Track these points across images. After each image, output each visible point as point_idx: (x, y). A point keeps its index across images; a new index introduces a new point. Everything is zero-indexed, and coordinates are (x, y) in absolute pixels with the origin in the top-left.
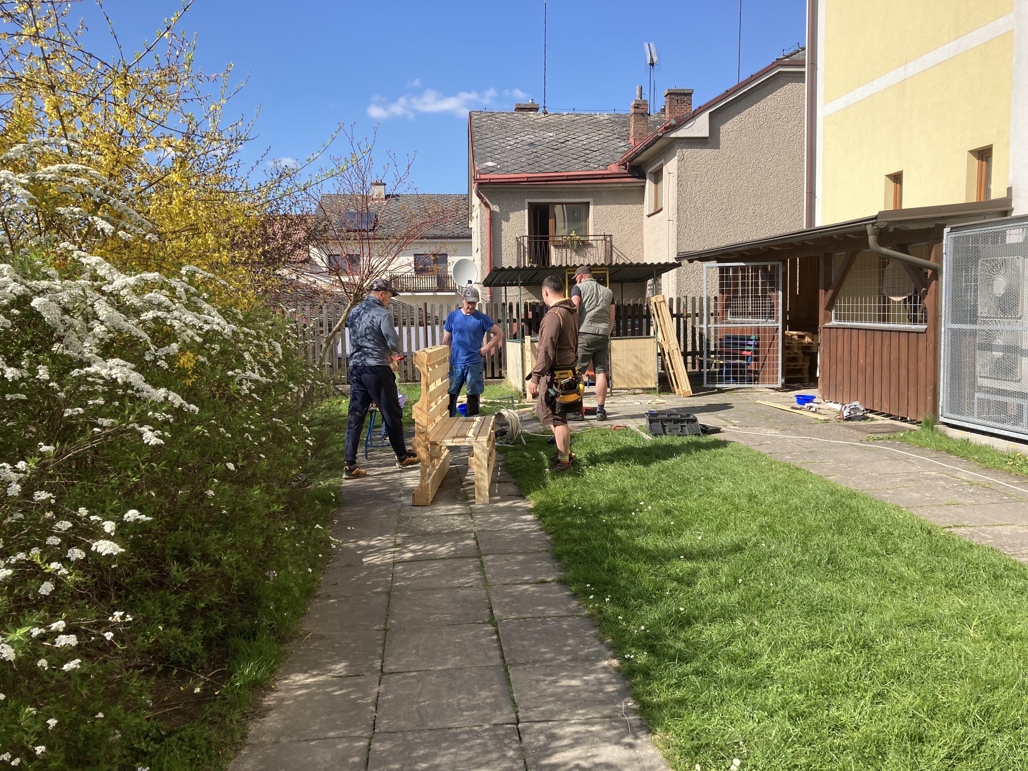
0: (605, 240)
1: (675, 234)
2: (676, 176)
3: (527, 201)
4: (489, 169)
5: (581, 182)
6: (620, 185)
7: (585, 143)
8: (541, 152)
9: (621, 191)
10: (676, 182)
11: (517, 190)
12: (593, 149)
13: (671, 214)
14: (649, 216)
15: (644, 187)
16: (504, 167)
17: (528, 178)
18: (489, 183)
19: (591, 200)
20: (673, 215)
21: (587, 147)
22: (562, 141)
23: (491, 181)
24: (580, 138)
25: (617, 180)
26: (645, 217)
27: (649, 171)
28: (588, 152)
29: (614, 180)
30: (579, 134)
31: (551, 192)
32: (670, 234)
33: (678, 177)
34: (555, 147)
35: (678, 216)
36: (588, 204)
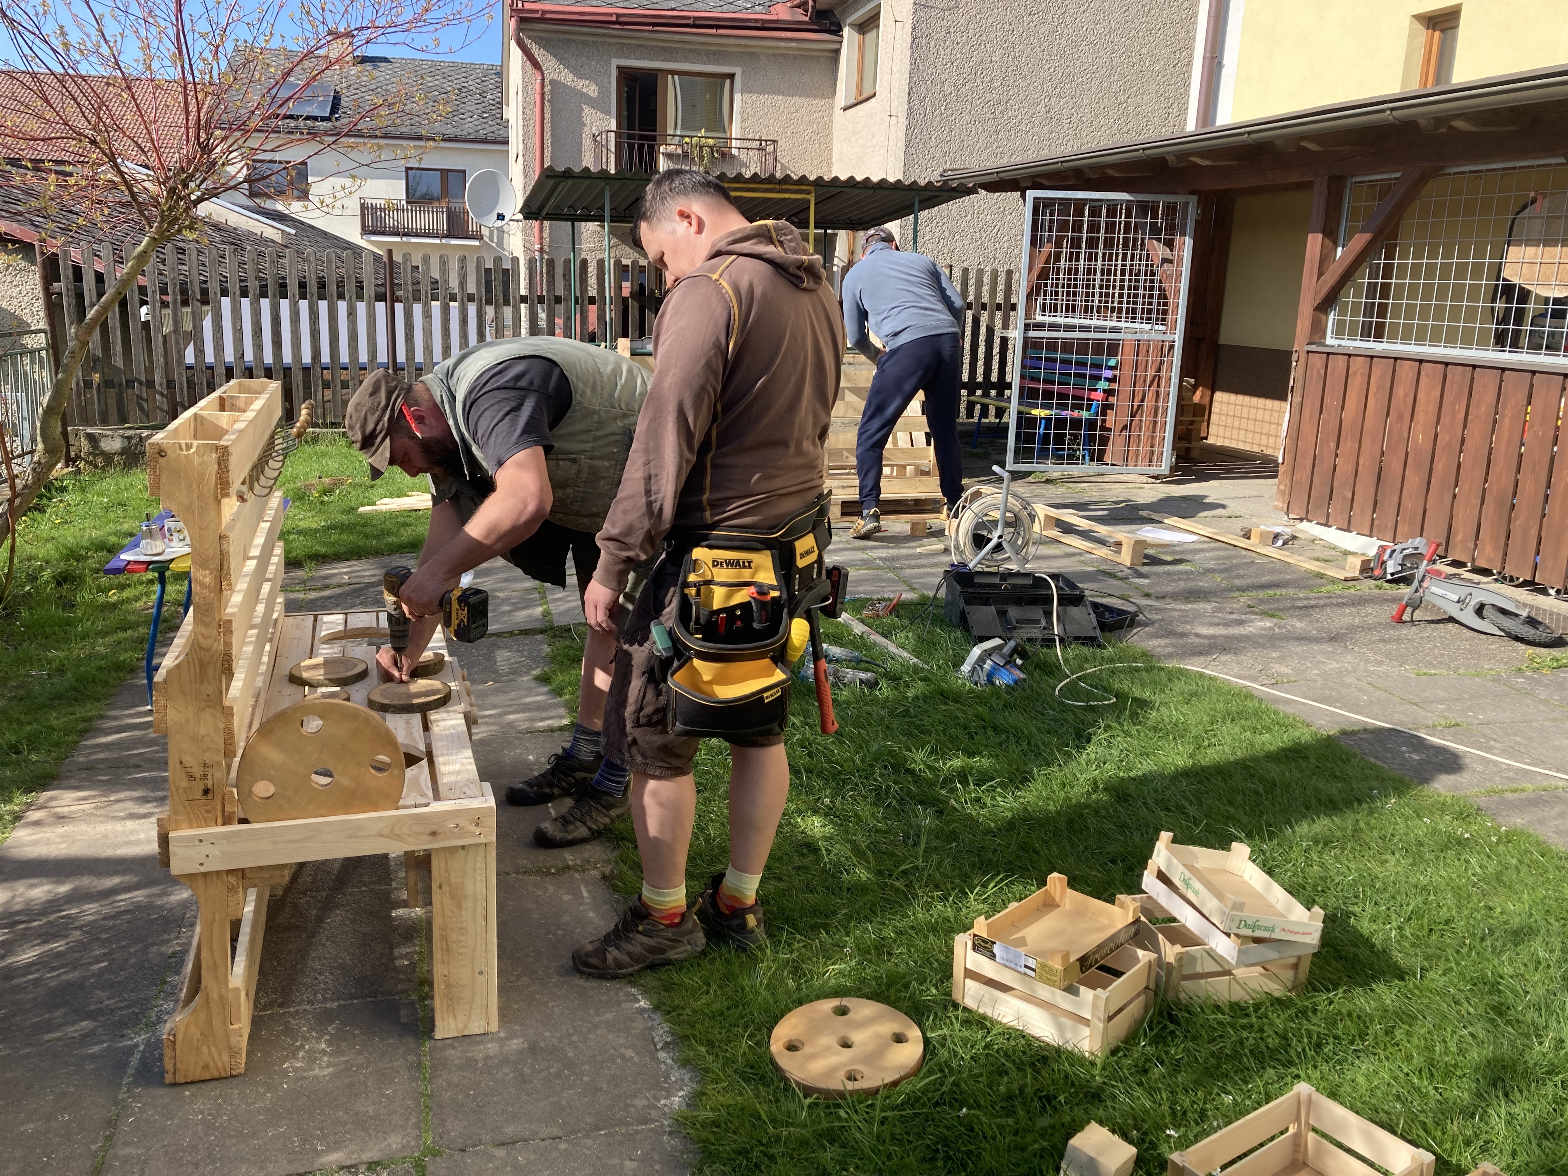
0: (764, 150)
1: (902, 144)
2: (909, 27)
3: (616, 62)
5: (720, 31)
6: (794, 44)
9: (795, 57)
10: (909, 40)
11: (595, 39)
13: (894, 104)
14: (845, 109)
15: (837, 52)
17: (618, 15)
18: (542, 20)
19: (737, 71)
20: (900, 106)
23: (548, 16)
25: (789, 34)
26: (837, 111)
27: (850, 20)
29: (783, 34)
31: (663, 47)
32: (891, 143)
33: (914, 29)
35: (910, 108)
36: (732, 76)
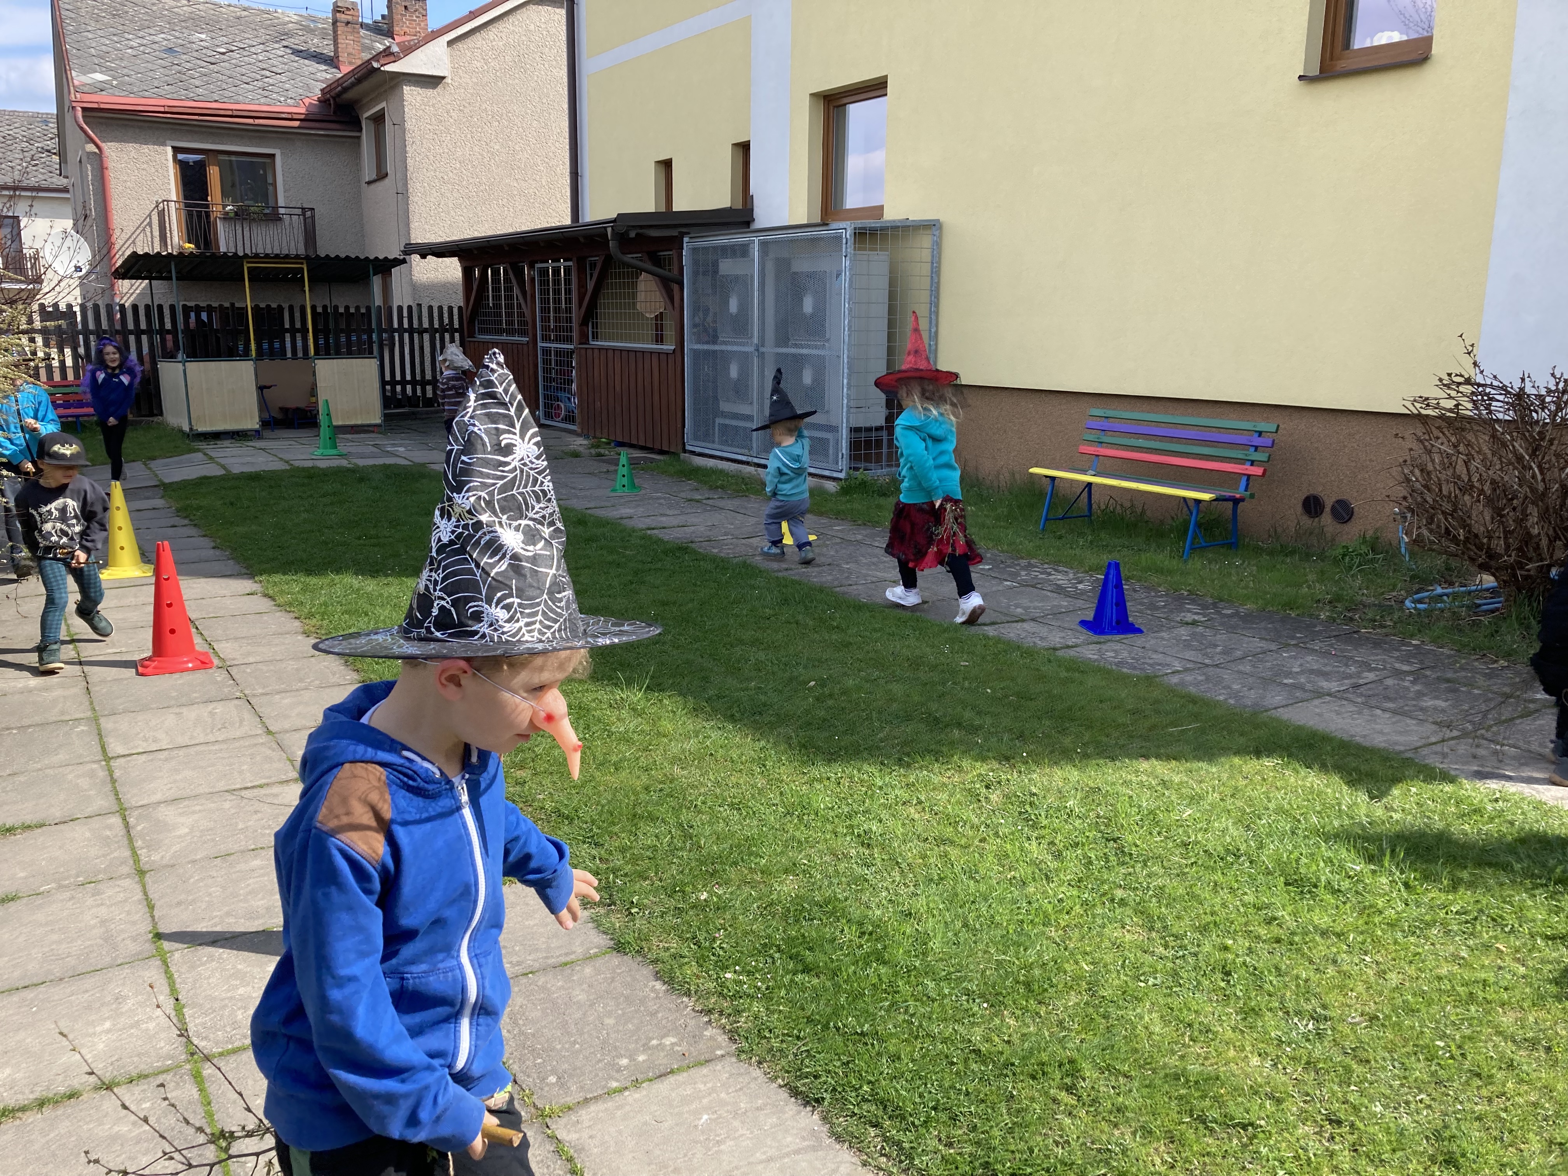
0: (304, 214)
2: (404, 129)
3: (170, 144)
4: (98, 85)
5: (257, 121)
7: (261, 58)
8: (188, 65)
9: (324, 141)
10: (405, 139)
11: (148, 125)
12: (274, 69)
13: (401, 184)
14: (369, 183)
15: (359, 138)
16: (123, 83)
17: (168, 106)
18: (101, 110)
19: (277, 152)
20: (403, 186)
21: (265, 66)
22: (224, 50)
23: (104, 106)
24: (253, 50)
25: (317, 125)
26: (364, 184)
27: (364, 116)
28: (268, 73)
29: (312, 124)
30: (251, 42)
31: (210, 132)
32: (401, 213)
33: (408, 131)
34: (212, 60)
35: (411, 188)
36: (273, 156)
